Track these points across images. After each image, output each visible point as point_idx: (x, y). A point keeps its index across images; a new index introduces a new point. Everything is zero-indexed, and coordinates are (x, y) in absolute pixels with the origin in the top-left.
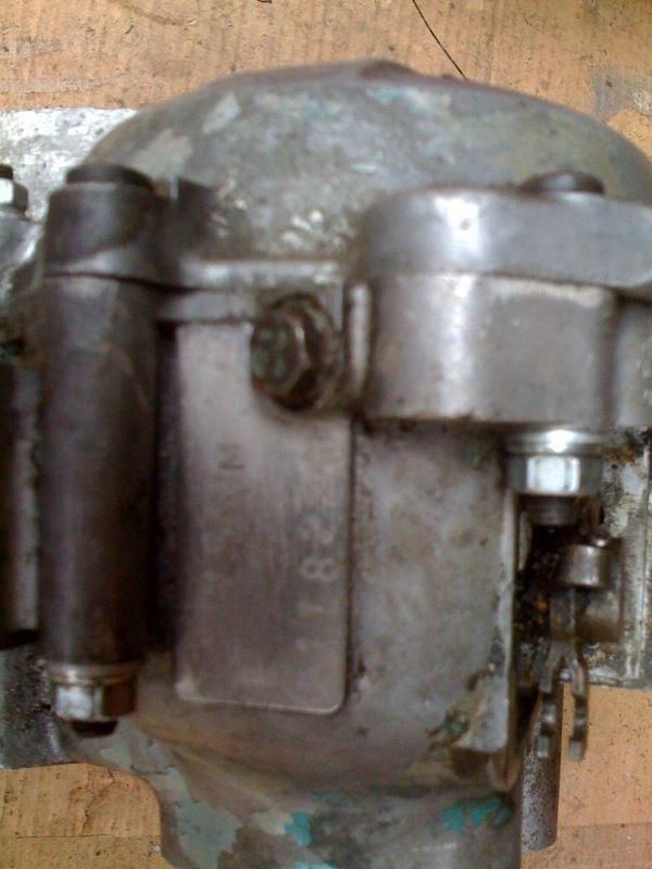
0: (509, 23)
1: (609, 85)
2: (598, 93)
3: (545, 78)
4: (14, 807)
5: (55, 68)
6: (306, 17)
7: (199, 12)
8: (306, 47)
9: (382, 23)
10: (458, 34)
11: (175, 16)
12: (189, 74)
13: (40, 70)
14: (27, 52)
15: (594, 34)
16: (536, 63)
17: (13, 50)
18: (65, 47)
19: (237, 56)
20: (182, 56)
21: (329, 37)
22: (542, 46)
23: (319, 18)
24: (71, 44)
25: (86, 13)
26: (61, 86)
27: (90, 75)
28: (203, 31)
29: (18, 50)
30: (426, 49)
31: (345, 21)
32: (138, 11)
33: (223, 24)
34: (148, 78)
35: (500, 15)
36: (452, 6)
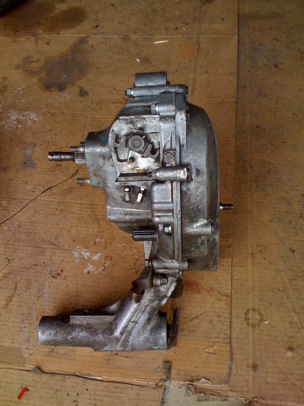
2: (28, 167)
3: (25, 182)
5: (30, 314)
6: (13, 250)
7: (13, 278)
8: (21, 249)
9: (13, 229)
11: (14, 284)
13: (30, 318)
15: (11, 168)
16: (20, 185)
17: (26, 325)
18: (24, 312)
19: (24, 268)
20: (25, 282)
22: (16, 184)
23: (13, 246)
25: (15, 307)
26: (35, 312)
27: (31, 305)
28: (18, 277)
30: (19, 217)
36: (6, 210)
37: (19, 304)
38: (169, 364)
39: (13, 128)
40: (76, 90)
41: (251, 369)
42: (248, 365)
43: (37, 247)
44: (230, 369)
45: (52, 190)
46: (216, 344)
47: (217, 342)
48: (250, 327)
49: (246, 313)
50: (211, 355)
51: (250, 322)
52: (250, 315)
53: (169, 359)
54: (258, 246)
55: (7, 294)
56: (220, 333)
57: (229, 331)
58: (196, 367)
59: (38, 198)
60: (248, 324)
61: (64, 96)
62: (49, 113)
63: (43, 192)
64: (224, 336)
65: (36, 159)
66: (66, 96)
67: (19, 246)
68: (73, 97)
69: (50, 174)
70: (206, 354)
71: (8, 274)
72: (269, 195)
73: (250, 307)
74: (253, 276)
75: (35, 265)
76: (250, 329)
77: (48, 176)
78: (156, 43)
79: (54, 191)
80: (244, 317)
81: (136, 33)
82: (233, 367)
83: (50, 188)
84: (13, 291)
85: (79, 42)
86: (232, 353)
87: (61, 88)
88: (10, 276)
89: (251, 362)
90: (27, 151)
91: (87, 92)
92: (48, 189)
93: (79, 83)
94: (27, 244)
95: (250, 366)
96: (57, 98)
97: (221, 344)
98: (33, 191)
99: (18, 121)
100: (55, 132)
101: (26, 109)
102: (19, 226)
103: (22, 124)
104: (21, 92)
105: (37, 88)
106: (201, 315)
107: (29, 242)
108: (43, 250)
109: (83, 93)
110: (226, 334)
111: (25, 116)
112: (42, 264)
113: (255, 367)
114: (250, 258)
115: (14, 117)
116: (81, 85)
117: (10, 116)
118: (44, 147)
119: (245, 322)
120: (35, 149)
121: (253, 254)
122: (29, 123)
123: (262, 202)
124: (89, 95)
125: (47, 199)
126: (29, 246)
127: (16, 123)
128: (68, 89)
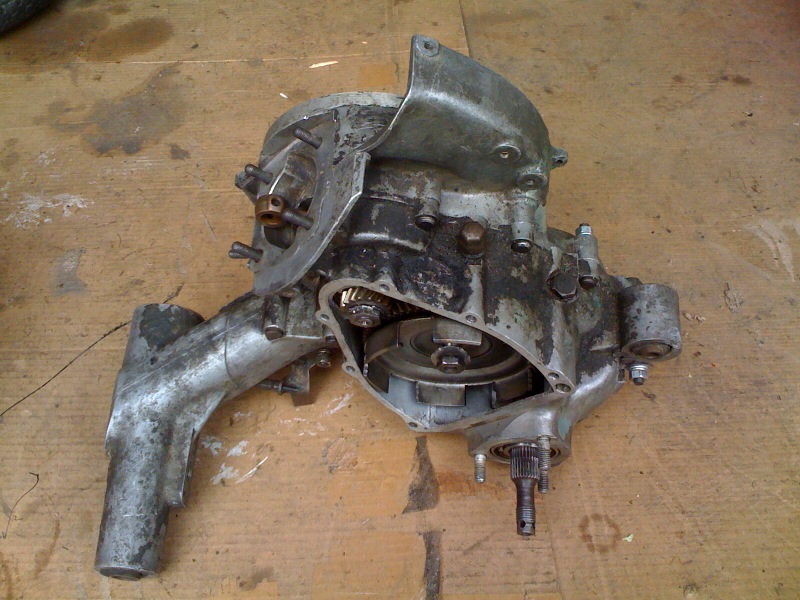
0: (31, 345)
1: (61, 286)
2: (68, 291)
3: (62, 321)
5: (94, 586)
6: (45, 454)
7: (50, 512)
8: (63, 452)
9: (42, 413)
10: (43, 371)
11: (54, 525)
12: (89, 513)
13: (97, 594)
15: (31, 297)
18: (80, 582)
19: (74, 488)
20: (78, 518)
21: (55, 441)
22: (43, 325)
23: (44, 448)
24: (78, 579)
25: (58, 574)
28: (61, 509)
30: (55, 387)
31: (43, 433)
32: (53, 546)
33: (55, 499)
34: (94, 534)
35: (26, 350)
37: (67, 565)
39: (33, 224)
40: (163, 149)
43: (100, 443)
45: (125, 329)
46: (530, 595)
47: (532, 591)
48: (597, 553)
49: (583, 526)
51: (594, 542)
52: (591, 529)
55: (38, 548)
57: (553, 567)
59: (95, 347)
60: (591, 547)
61: (138, 161)
62: (109, 192)
63: (105, 336)
64: (545, 578)
65: (87, 275)
66: (143, 161)
67: (58, 445)
68: (158, 162)
69: (119, 301)
71: (37, 504)
73: (589, 514)
75: (98, 481)
76: (597, 556)
77: (115, 304)
78: (314, 66)
80: (580, 534)
81: (273, 53)
83: (121, 326)
84: (52, 541)
85: (161, 72)
87: (132, 148)
88: (41, 509)
90: (66, 263)
91: (187, 152)
93: (170, 138)
94: (77, 440)
96: (125, 165)
97: (541, 595)
98: (83, 336)
99: (44, 212)
100: (124, 223)
101: (61, 190)
102: (57, 406)
103: (51, 216)
104: (47, 163)
105: (81, 152)
106: (487, 539)
107: (81, 436)
109: (177, 153)
110: (548, 573)
111: (58, 202)
115: (34, 206)
116: (174, 141)
117: (26, 205)
118: (102, 252)
119: (584, 544)
120: (84, 257)
122: (67, 213)
124: (192, 156)
125: (117, 348)
126: (82, 443)
127: (38, 216)
128: (147, 150)
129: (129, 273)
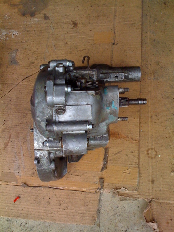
0: (3, 81)
1: (11, 62)
2: (13, 64)
3: (12, 74)
4: (133, 151)
5: (19, 153)
6: (7, 115)
7: (8, 132)
8: (12, 114)
9: (6, 102)
10: (6, 89)
11: (9, 135)
12: (18, 132)
13: (20, 155)
14: (17, 157)
15: (3, 65)
16: (9, 75)
17: (17, 159)
18: (16, 151)
19: (15, 125)
20: (15, 134)
21: (10, 111)
22: (6, 75)
23: (7, 113)
24: (15, 151)
25: (10, 149)
26: (22, 151)
27: (20, 147)
28: (11, 131)
29: (17, 158)
30: (10, 95)
31: (7, 109)
32: (9, 141)
33: (10, 128)
34: (20, 139)
35: (2, 82)
36: (2, 91)
38: (103, 179)
39: (3, 40)
40: (41, 16)
41: (150, 182)
42: (149, 180)
43: (22, 113)
44: (139, 183)
45: (29, 78)
46: (130, 168)
47: (131, 167)
48: (150, 159)
49: (148, 151)
50: (127, 174)
51: (150, 156)
52: (150, 152)
53: (103, 176)
54: (154, 112)
55: (5, 141)
56: (133, 162)
57: (138, 161)
58: (119, 181)
59: (21, 83)
60: (149, 157)
61: (34, 19)
62: (25, 30)
63: (23, 80)
64: (135, 164)
65: (19, 59)
66: (35, 20)
67: (11, 112)
68: (40, 20)
69: (27, 69)
70: (125, 174)
71: (5, 129)
72: (161, 82)
73: (150, 147)
74: (152, 130)
75: (21, 124)
76: (150, 160)
77: (26, 69)
79: (30, 79)
80: (147, 153)
82: (141, 181)
83: (28, 77)
84: (9, 140)
86: (140, 173)
87: (32, 15)
88: (6, 130)
89: (150, 179)
90: (13, 54)
91: (49, 17)
92: (27, 78)
93: (44, 12)
94: (16, 111)
95: (150, 180)
96: (30, 21)
97: (133, 168)
98: (17, 79)
99: (7, 36)
100: (29, 42)
101: (12, 28)
102: (10, 101)
103: (9, 38)
104: (8, 18)
105: (18, 15)
106: (121, 151)
107: (17, 110)
108: (25, 115)
109: (46, 18)
110: (136, 162)
111: (10, 33)
112: (26, 123)
113: (153, 181)
114: (150, 119)
115: (4, 34)
116: (45, 13)
117: (1, 33)
118: (23, 51)
119: (147, 156)
120: (18, 53)
121: (151, 117)
122: (13, 37)
123: (157, 86)
124: (50, 19)
125: (26, 84)
126: (17, 112)
127: (5, 37)
128: (37, 16)
129: (30, 59)
